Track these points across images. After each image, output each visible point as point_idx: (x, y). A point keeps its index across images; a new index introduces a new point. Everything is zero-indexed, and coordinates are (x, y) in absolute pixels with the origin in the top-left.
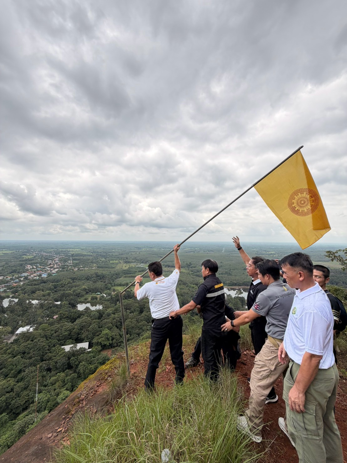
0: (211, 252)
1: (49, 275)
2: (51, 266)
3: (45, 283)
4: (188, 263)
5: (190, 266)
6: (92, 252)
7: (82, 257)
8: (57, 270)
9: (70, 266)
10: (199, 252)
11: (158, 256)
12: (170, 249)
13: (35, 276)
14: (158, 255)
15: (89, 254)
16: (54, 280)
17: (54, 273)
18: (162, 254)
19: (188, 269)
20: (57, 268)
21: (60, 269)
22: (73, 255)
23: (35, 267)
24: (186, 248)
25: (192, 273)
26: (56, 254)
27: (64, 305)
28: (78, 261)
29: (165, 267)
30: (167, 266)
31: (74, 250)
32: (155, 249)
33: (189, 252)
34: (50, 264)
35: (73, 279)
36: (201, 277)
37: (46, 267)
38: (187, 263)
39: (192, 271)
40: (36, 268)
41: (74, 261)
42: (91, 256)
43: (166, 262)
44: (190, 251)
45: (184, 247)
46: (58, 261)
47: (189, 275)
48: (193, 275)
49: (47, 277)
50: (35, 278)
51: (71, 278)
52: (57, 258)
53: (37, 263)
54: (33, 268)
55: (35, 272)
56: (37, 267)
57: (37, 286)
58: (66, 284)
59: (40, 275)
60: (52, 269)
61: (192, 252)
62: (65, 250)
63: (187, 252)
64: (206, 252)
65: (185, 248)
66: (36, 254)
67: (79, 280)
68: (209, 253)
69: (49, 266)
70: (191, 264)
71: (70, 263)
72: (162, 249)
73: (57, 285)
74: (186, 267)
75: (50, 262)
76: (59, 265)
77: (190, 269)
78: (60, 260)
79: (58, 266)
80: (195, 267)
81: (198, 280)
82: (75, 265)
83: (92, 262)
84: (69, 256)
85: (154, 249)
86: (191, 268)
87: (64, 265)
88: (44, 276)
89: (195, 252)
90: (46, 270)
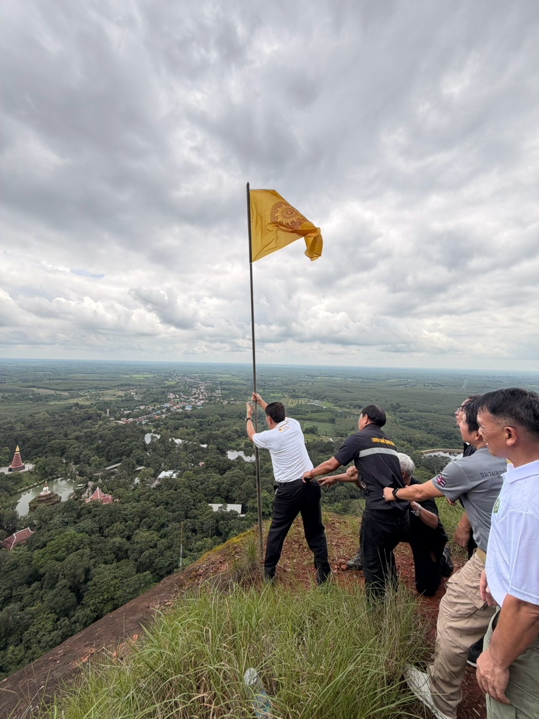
0: (439, 388)
1: (194, 408)
2: (196, 396)
3: (189, 417)
4: (395, 404)
5: (397, 408)
6: (245, 380)
7: (232, 387)
8: (202, 402)
9: (219, 397)
10: (415, 386)
11: (343, 390)
12: (362, 378)
13: (178, 408)
14: (342, 388)
15: (241, 382)
16: (200, 415)
17: (199, 406)
18: (349, 386)
19: (394, 414)
20: (203, 399)
21: (207, 401)
22: (221, 383)
23: (178, 396)
24: (391, 378)
25: (401, 420)
26: (201, 381)
27: (212, 450)
28: (228, 392)
29: (354, 408)
30: (357, 406)
31: (222, 376)
32: (338, 379)
33: (396, 385)
34: (195, 394)
35: (222, 416)
36: (418, 429)
37: (190, 398)
38: (392, 404)
39: (401, 418)
40: (179, 398)
41: (223, 392)
42: (245, 385)
43: (355, 400)
44: (398, 384)
45: (388, 377)
46: (203, 390)
47: (394, 424)
48: (404, 425)
49: (191, 411)
50: (178, 410)
51: (219, 415)
52: (202, 385)
53: (180, 391)
54: (176, 398)
55: (178, 402)
56: (180, 396)
57: (181, 421)
58: (214, 421)
59: (183, 408)
60: (197, 401)
61: (401, 385)
62: (212, 375)
63: (392, 386)
64: (429, 386)
65: (389, 379)
66: (178, 379)
67: (230, 417)
68: (434, 388)
69: (193, 397)
70: (400, 407)
71: (219, 394)
72: (349, 379)
73: (204, 422)
74: (389, 411)
75: (194, 390)
76: (205, 395)
77: (398, 414)
78: (207, 389)
79: (203, 397)
80: (406, 412)
81: (412, 433)
82: (224, 397)
83: (246, 394)
84: (217, 383)
85: (335, 378)
86: (400, 412)
87: (211, 396)
88: (188, 408)
89: (408, 386)
90: (190, 402)
